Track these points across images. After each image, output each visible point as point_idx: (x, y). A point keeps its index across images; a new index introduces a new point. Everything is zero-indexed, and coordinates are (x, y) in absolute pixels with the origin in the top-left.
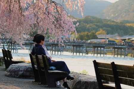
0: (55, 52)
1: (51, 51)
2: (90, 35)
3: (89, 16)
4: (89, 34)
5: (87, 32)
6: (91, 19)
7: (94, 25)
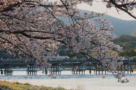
0: (102, 72)
1: (95, 71)
2: (130, 53)
3: (123, 35)
4: (129, 51)
5: (127, 50)
6: (127, 38)
7: (130, 43)
